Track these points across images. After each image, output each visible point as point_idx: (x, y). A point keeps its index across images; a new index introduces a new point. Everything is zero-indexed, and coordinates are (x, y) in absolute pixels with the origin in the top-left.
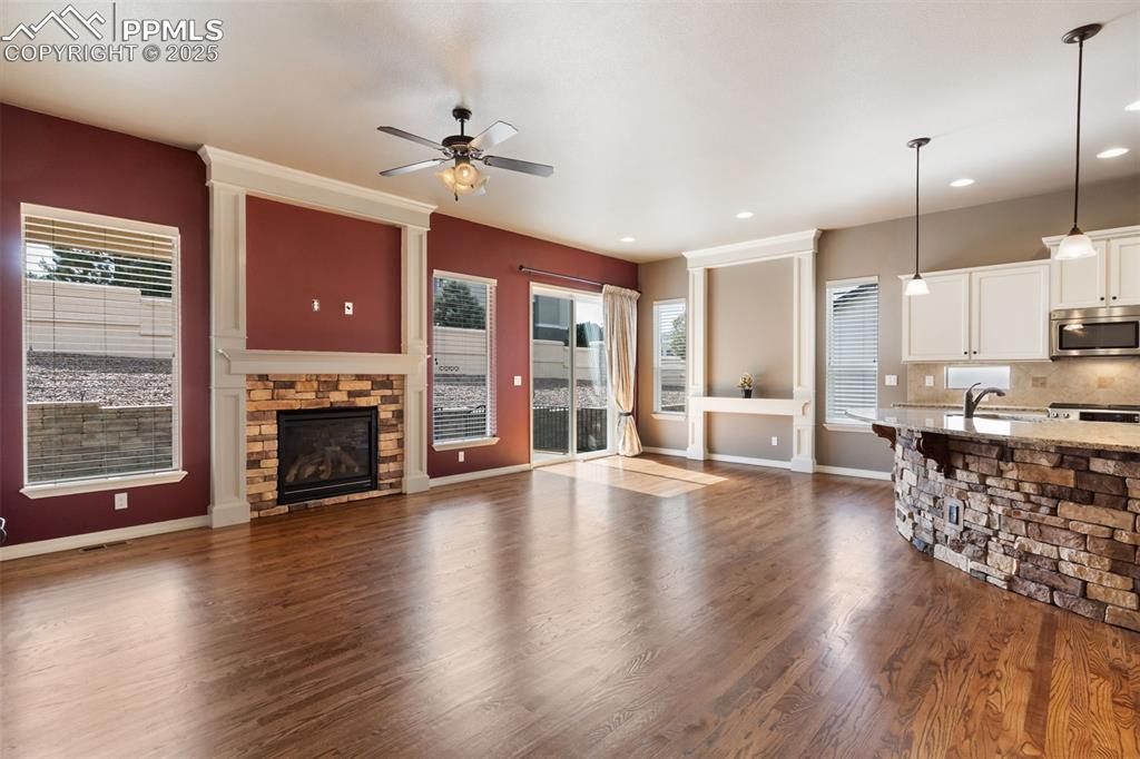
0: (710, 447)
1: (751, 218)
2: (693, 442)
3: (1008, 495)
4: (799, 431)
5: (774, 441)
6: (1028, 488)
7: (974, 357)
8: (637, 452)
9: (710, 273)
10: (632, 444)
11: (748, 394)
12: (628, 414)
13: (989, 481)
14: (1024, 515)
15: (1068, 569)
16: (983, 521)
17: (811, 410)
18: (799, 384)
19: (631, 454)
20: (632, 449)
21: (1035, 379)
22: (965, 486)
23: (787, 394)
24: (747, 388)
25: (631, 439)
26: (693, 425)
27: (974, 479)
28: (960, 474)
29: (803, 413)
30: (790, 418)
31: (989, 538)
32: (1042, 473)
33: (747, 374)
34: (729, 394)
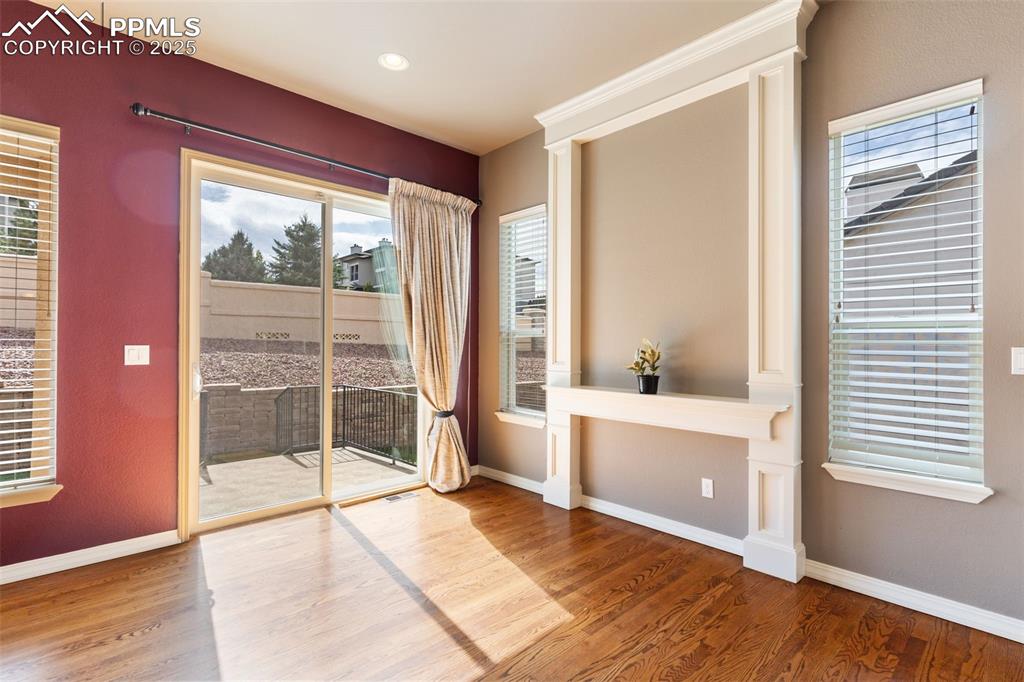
0: (584, 482)
2: (554, 473)
4: (762, 476)
5: (707, 488)
8: (456, 483)
9: (585, 149)
10: (449, 470)
11: (650, 386)
12: (446, 414)
17: (791, 428)
18: (762, 367)
19: (445, 489)
20: (448, 478)
23: (734, 388)
24: (648, 371)
25: (448, 458)
26: (554, 437)
29: (773, 437)
30: (740, 445)
33: (647, 343)
34: (616, 383)
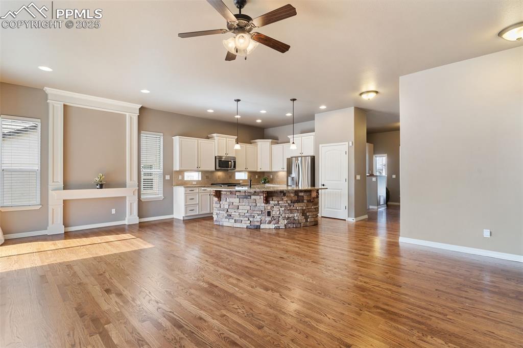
1: (148, 93)
2: (52, 223)
3: (285, 204)
5: (113, 211)
6: (289, 202)
7: (199, 169)
9: (66, 107)
11: (101, 187)
13: (280, 202)
14: (288, 208)
15: (296, 218)
16: (278, 213)
21: (206, 176)
22: (273, 205)
23: (123, 185)
27: (276, 202)
28: (271, 202)
29: (134, 195)
30: (124, 198)
31: (279, 217)
32: (292, 198)
